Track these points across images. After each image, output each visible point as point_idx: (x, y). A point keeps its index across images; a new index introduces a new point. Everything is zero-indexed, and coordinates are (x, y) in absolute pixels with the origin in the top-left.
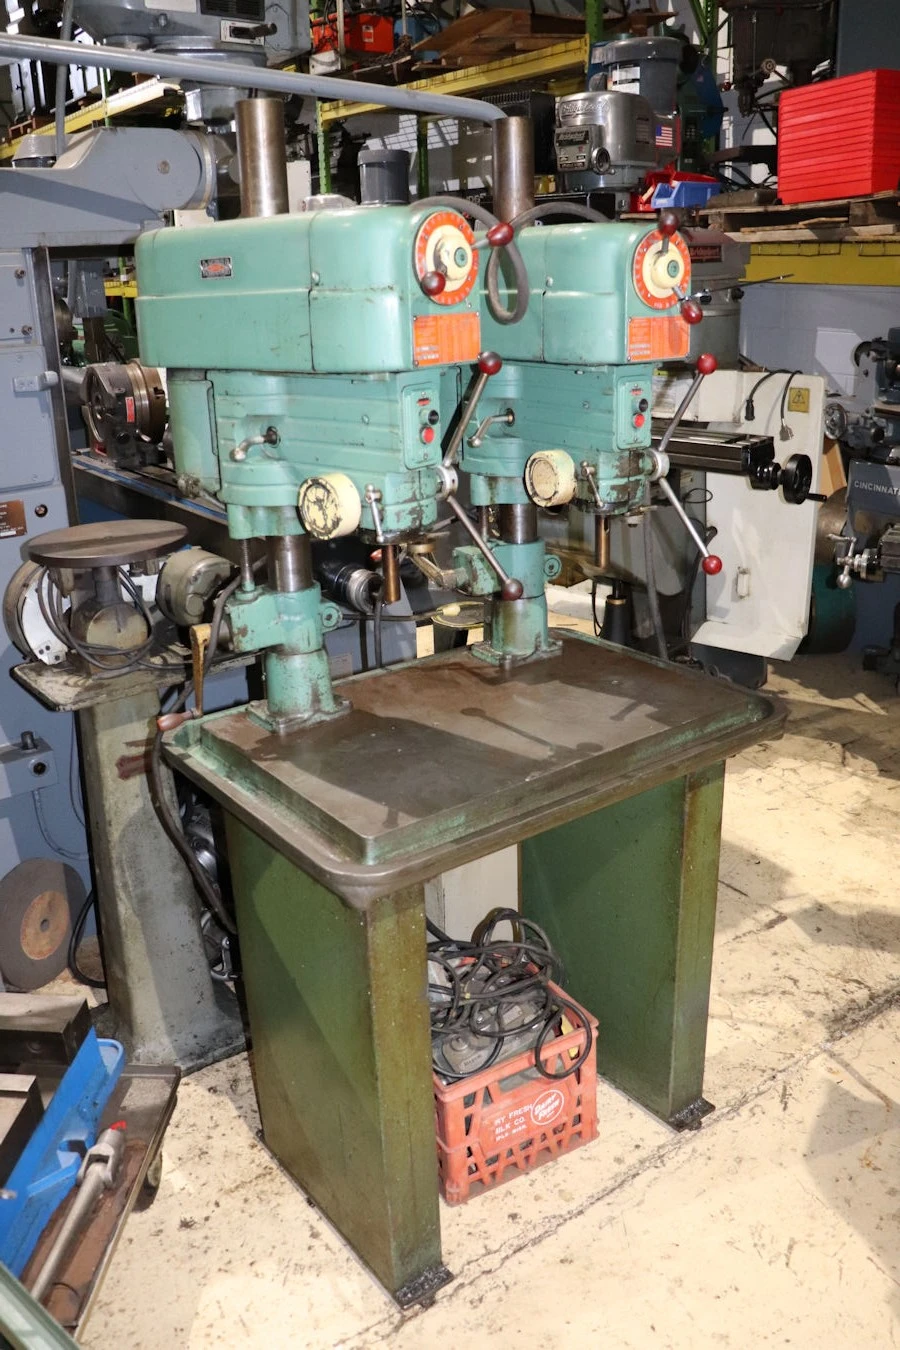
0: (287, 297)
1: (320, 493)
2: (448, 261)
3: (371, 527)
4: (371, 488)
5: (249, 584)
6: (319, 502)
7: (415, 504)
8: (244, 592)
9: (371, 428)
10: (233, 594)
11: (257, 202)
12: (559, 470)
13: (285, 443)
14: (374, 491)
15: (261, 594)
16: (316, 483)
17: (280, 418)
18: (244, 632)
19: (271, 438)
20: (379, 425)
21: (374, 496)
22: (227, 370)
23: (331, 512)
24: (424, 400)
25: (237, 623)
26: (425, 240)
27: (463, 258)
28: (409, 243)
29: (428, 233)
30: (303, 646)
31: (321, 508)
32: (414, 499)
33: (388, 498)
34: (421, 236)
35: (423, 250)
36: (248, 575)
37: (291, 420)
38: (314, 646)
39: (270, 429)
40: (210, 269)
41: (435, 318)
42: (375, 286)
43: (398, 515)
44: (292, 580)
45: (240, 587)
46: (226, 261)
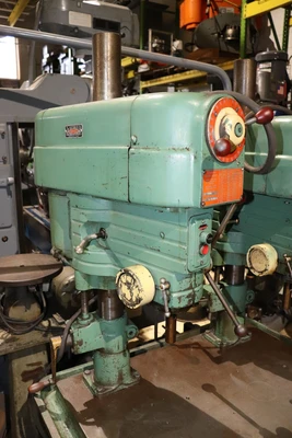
0: (114, 151)
1: (129, 279)
2: (230, 132)
3: (161, 302)
4: (163, 281)
5: (85, 316)
6: (128, 284)
7: (191, 291)
8: (83, 319)
9: (165, 241)
10: (76, 319)
11: (102, 93)
12: (270, 258)
13: (110, 240)
14: (165, 283)
15: (93, 321)
16: (127, 273)
17: (108, 224)
18: (80, 343)
19: (102, 235)
20: (171, 240)
21: (164, 287)
22: (78, 194)
23: (135, 292)
24: (203, 226)
25: (77, 339)
26: (215, 116)
27: (240, 130)
28: (203, 118)
29: (217, 111)
30: (115, 350)
31: (129, 288)
32: (191, 288)
33: (174, 288)
34: (211, 113)
35: (213, 123)
36: (85, 309)
37: (114, 227)
38: (121, 349)
39: (101, 229)
40: (71, 132)
41: (218, 172)
42: (176, 147)
43: (180, 298)
44: (111, 314)
45: (81, 315)
46: (79, 127)
